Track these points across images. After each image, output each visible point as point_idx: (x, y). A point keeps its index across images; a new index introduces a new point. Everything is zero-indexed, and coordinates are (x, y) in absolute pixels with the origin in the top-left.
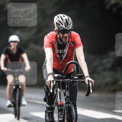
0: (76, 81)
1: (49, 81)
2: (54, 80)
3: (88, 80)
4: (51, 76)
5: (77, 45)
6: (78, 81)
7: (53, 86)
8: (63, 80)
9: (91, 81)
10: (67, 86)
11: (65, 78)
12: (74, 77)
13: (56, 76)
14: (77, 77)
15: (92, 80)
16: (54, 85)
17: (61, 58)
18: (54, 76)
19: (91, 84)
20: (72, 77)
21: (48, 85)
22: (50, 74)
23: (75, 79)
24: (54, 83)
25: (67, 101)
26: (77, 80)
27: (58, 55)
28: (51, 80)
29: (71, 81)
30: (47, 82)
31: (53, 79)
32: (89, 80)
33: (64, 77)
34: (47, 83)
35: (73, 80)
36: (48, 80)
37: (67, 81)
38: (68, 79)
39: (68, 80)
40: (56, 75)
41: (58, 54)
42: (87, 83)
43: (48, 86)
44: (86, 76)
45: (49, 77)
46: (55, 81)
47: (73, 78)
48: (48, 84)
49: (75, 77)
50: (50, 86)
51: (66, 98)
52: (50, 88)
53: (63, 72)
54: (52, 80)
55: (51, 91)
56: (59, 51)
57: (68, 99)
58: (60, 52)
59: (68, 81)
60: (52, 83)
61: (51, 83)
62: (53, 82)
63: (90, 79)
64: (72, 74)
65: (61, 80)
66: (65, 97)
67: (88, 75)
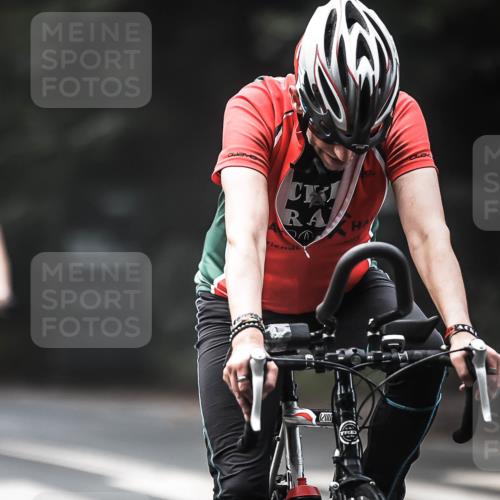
0: (394, 355)
1: (240, 368)
2: (268, 360)
3: (465, 349)
4: (252, 337)
5: (410, 158)
6: (404, 360)
7: (266, 394)
8: (319, 355)
9: (482, 353)
10: (346, 390)
11: (331, 345)
12: (382, 335)
13: (280, 335)
14: (401, 337)
15: (491, 351)
16: (270, 386)
17: (306, 233)
18: (267, 336)
19: (481, 372)
20: (370, 334)
21: (232, 387)
22: (244, 325)
23: (386, 347)
24: (272, 377)
25: (349, 475)
26: (399, 349)
27: (293, 215)
28: (252, 362)
29: (364, 359)
30: (230, 370)
31: (261, 353)
32: (468, 350)
33: (325, 336)
34: (232, 378)
35: (375, 355)
36: (237, 359)
37: (341, 362)
38: (348, 348)
39: (350, 352)
40: (280, 330)
41: (290, 205)
42: (461, 368)
43: (237, 395)
44: (456, 327)
45: (242, 340)
46: (272, 365)
47: (375, 342)
48: (237, 381)
49: (386, 338)
50: (247, 394)
51: (338, 461)
52: (249, 405)
53: (319, 307)
54: (259, 362)
55: (256, 424)
56: (301, 192)
57: (351, 466)
58: (303, 198)
59: (348, 362)
60: (258, 374)
61: (249, 377)
62: (266, 370)
63: (478, 344)
64: (372, 320)
65: (309, 356)
66: (337, 453)
67: (468, 322)
